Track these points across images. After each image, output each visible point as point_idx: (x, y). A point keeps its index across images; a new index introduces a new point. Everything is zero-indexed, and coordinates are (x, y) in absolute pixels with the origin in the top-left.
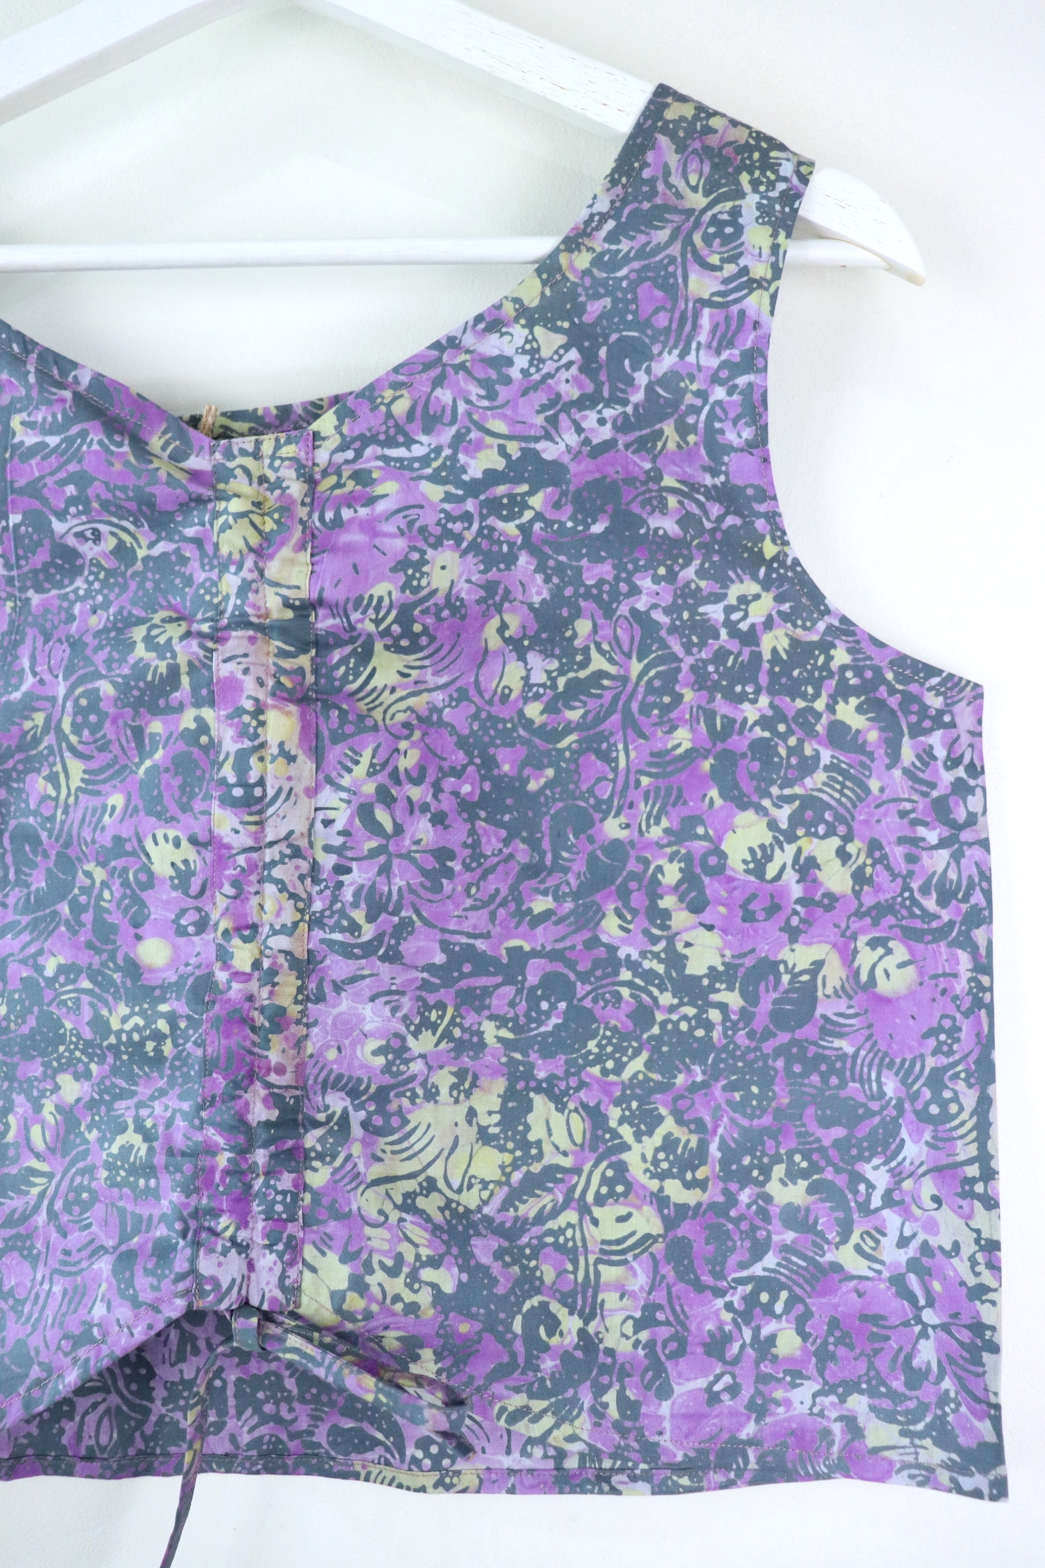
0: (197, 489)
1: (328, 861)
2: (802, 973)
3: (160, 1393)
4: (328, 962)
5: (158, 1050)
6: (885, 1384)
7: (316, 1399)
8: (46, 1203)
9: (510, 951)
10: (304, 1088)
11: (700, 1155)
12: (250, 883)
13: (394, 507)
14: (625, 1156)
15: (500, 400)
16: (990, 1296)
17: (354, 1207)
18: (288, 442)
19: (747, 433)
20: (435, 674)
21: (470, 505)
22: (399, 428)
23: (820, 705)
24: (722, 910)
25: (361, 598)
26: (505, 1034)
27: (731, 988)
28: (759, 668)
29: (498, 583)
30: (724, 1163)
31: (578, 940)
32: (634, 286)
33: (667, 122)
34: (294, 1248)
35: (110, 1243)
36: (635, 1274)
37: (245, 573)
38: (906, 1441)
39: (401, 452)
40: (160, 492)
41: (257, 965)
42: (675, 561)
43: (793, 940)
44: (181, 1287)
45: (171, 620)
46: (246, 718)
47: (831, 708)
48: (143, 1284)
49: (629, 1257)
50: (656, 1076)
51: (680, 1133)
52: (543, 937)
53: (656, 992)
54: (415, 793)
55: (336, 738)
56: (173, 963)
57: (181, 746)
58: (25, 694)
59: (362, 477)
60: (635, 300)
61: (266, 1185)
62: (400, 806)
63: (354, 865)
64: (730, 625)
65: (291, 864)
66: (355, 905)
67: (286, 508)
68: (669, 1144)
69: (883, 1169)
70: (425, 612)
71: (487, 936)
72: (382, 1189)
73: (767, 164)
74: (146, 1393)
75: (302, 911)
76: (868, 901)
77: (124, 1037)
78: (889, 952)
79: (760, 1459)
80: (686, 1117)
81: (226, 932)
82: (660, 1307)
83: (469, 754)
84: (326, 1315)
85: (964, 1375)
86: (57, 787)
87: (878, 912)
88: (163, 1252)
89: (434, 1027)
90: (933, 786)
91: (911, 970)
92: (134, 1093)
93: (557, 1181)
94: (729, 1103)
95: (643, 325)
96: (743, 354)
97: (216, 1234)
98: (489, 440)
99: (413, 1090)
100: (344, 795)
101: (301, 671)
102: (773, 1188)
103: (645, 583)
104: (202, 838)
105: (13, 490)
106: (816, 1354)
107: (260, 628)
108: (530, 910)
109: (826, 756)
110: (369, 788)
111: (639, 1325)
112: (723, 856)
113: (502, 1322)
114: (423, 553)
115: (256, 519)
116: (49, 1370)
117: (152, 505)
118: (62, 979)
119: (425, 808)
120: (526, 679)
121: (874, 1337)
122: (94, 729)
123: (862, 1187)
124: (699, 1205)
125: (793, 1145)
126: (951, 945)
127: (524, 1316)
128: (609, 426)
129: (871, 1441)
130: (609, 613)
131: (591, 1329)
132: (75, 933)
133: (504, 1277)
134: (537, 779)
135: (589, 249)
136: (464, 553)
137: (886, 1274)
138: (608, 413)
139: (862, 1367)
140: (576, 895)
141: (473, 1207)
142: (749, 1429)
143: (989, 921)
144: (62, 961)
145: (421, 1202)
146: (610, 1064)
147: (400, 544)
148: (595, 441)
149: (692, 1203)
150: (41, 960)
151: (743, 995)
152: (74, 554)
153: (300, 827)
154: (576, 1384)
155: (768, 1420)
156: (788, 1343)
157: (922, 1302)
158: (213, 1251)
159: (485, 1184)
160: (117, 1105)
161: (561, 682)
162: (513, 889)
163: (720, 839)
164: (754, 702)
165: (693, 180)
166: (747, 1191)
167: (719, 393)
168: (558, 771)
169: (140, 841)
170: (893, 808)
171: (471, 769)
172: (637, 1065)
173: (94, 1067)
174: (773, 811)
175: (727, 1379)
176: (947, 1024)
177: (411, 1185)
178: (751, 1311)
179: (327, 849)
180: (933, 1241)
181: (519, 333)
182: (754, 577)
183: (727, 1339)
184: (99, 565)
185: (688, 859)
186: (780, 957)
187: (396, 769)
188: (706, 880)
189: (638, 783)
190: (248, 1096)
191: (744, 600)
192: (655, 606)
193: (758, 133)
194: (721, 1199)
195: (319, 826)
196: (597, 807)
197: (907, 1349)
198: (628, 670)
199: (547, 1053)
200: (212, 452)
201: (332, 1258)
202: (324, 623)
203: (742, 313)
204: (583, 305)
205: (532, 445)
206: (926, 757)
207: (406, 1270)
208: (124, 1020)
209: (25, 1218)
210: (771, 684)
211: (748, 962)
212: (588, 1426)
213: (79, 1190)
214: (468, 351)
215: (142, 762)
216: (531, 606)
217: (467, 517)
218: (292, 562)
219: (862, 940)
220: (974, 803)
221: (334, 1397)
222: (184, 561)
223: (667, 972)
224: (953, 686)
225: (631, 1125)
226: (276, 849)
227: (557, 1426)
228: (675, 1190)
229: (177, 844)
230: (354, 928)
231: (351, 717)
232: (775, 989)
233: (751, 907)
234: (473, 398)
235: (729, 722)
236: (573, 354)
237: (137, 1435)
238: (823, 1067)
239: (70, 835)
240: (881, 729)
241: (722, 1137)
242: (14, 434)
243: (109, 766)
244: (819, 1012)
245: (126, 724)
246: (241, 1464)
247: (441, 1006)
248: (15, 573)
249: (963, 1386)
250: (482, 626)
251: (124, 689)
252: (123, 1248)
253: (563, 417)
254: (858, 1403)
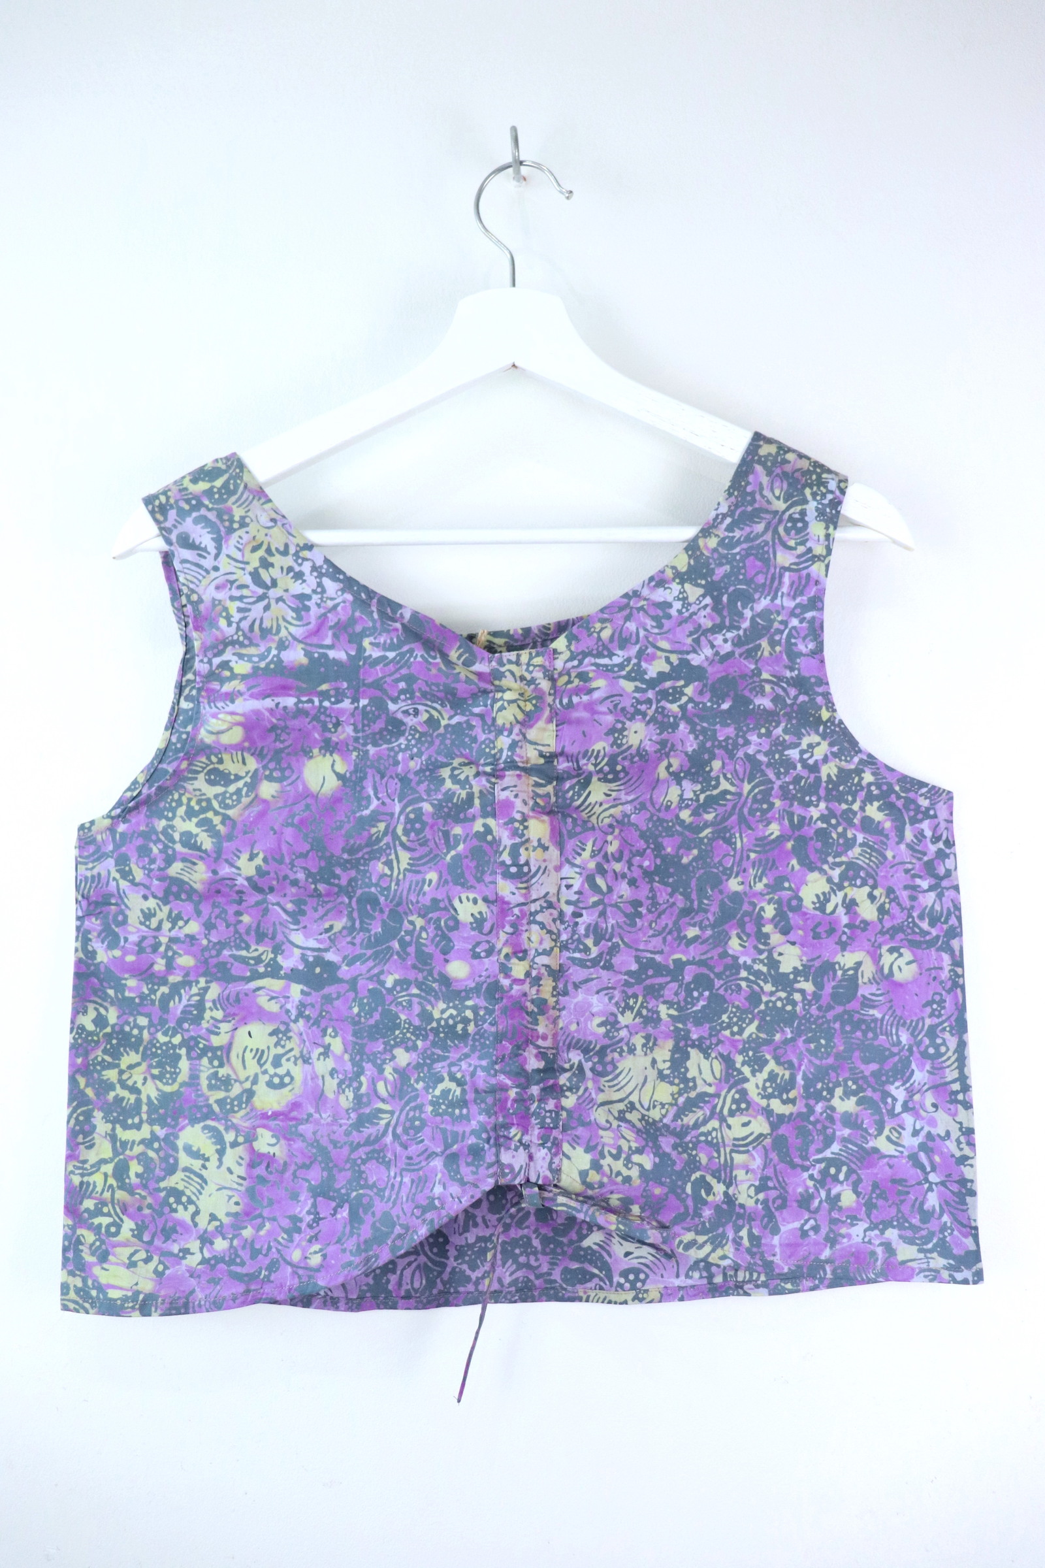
0: (483, 685)
1: (569, 910)
2: (849, 969)
3: (452, 1253)
4: (571, 971)
5: (465, 1030)
6: (907, 1221)
7: (553, 1252)
8: (391, 1129)
9: (675, 961)
10: (557, 1049)
11: (792, 1083)
12: (522, 925)
13: (604, 695)
14: (746, 1086)
15: (665, 629)
16: (969, 1162)
17: (592, 1118)
18: (538, 655)
19: (811, 646)
20: (627, 794)
21: (650, 694)
22: (605, 647)
23: (856, 807)
24: (801, 932)
25: (587, 751)
26: (673, 1012)
27: (807, 980)
28: (819, 787)
29: (667, 741)
30: (806, 1087)
31: (715, 953)
32: (743, 559)
33: (760, 457)
34: (557, 1145)
35: (439, 1150)
36: (754, 1159)
37: (513, 736)
38: (922, 1255)
39: (605, 661)
40: (461, 688)
41: (528, 974)
42: (770, 724)
43: (844, 949)
44: (491, 1171)
45: (465, 764)
46: (517, 825)
47: (862, 809)
48: (466, 1171)
49: (750, 1148)
50: (763, 1035)
51: (779, 1070)
52: (694, 952)
53: (762, 983)
54: (617, 867)
55: (571, 835)
56: (472, 975)
57: (476, 843)
58: (373, 811)
59: (583, 676)
60: (744, 567)
61: (539, 1107)
62: (610, 875)
63: (584, 912)
64: (803, 762)
65: (547, 912)
66: (587, 936)
67: (539, 696)
68: (772, 1077)
69: (902, 1088)
70: (624, 759)
71: (661, 952)
72: (606, 1107)
73: (821, 483)
74: (444, 1253)
75: (555, 941)
76: (888, 924)
77: (443, 1023)
78: (901, 955)
79: (834, 1272)
80: (782, 1060)
81: (507, 956)
82: (769, 1178)
83: (647, 842)
84: (577, 1186)
85: (955, 1212)
86: (391, 869)
87: (894, 931)
88: (476, 1153)
89: (632, 1009)
90: (925, 854)
91: (914, 966)
92: (448, 1057)
93: (706, 1102)
94: (808, 1050)
95: (749, 582)
96: (809, 600)
97: (510, 1139)
98: (659, 653)
99: (621, 1048)
100: (577, 870)
101: (548, 795)
102: (836, 1102)
103: (754, 738)
104: (492, 897)
105: (364, 685)
106: (865, 1205)
107: (524, 769)
108: (685, 936)
109: (860, 838)
110: (592, 865)
111: (758, 1190)
112: (800, 900)
113: (680, 1187)
114: (624, 724)
115: (521, 704)
116: (407, 1228)
117: (454, 695)
118: (398, 988)
119: (624, 876)
120: (681, 796)
121: (900, 1193)
122: (418, 832)
123: (889, 1100)
124: (791, 1114)
125: (847, 1075)
126: (938, 950)
127: (693, 1184)
128: (729, 643)
129: (901, 1257)
130: (731, 755)
131: (731, 1191)
132: (404, 960)
133: (679, 1160)
134: (687, 855)
135: (716, 536)
136: (648, 723)
137: (906, 1153)
138: (729, 635)
139: (894, 1211)
140: (713, 926)
141: (657, 1119)
142: (826, 1253)
143: (960, 935)
144: (397, 977)
145: (628, 1116)
146: (735, 1029)
147: (610, 719)
148: (722, 653)
149: (787, 1113)
150: (382, 977)
151: (815, 984)
152: (402, 723)
153: (553, 890)
154: (724, 1225)
155: (838, 1247)
156: (848, 1199)
157: (928, 1169)
158: (509, 1148)
159: (663, 1105)
160: (435, 1066)
161: (702, 797)
162: (675, 923)
163: (798, 889)
164: (817, 806)
165: (777, 492)
166: (820, 1105)
167: (795, 622)
168: (700, 851)
169: (450, 901)
170: (901, 868)
171: (648, 851)
172: (751, 1029)
173: (419, 1043)
174: (830, 872)
175: (812, 1222)
176: (937, 998)
177: (621, 1106)
178: (825, 1179)
179: (568, 902)
180: (934, 1131)
181: (676, 587)
182: (817, 732)
183: (811, 1197)
184: (416, 730)
185: (779, 902)
186: (836, 960)
187: (606, 853)
188: (790, 915)
189: (748, 857)
190: (526, 1054)
191: (811, 746)
192: (759, 751)
193: (815, 462)
194: (805, 1110)
195: (563, 889)
196: (724, 873)
197: (920, 1199)
198: (742, 789)
199: (698, 1023)
200: (490, 661)
201: (580, 1150)
202: (562, 765)
203: (808, 575)
204: (713, 570)
205: (685, 656)
206: (920, 836)
207: (624, 1156)
208: (443, 1012)
209: (378, 1139)
210: (827, 795)
211: (817, 964)
212: (732, 1250)
213: (414, 1119)
214: (645, 599)
215: (448, 852)
216: (686, 754)
217: (649, 702)
218: (544, 730)
219: (884, 948)
220: (949, 863)
221: (565, 1249)
222: (471, 727)
223: (769, 970)
224: (936, 793)
225: (749, 1066)
226: (538, 903)
227: (713, 1251)
228: (777, 1106)
229: (475, 902)
230: (587, 950)
231: (579, 822)
232: (834, 980)
233: (818, 930)
234: (649, 627)
235: (802, 819)
236: (708, 600)
237: (438, 1281)
238: (864, 1027)
239: (401, 897)
240: (893, 821)
241: (804, 1073)
242: (365, 650)
243: (427, 855)
244: (860, 993)
245: (439, 829)
246: (505, 1297)
247: (635, 996)
248: (360, 735)
249: (955, 1219)
250: (656, 767)
251: (438, 807)
252: (448, 1152)
253: (703, 638)
254: (892, 1234)
